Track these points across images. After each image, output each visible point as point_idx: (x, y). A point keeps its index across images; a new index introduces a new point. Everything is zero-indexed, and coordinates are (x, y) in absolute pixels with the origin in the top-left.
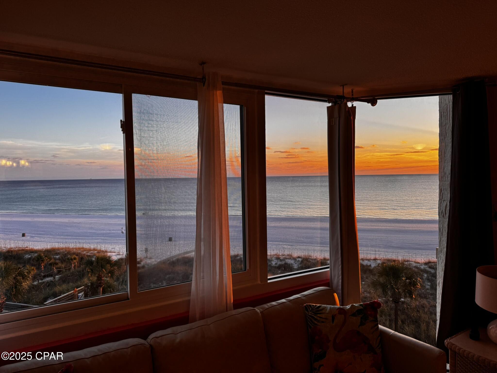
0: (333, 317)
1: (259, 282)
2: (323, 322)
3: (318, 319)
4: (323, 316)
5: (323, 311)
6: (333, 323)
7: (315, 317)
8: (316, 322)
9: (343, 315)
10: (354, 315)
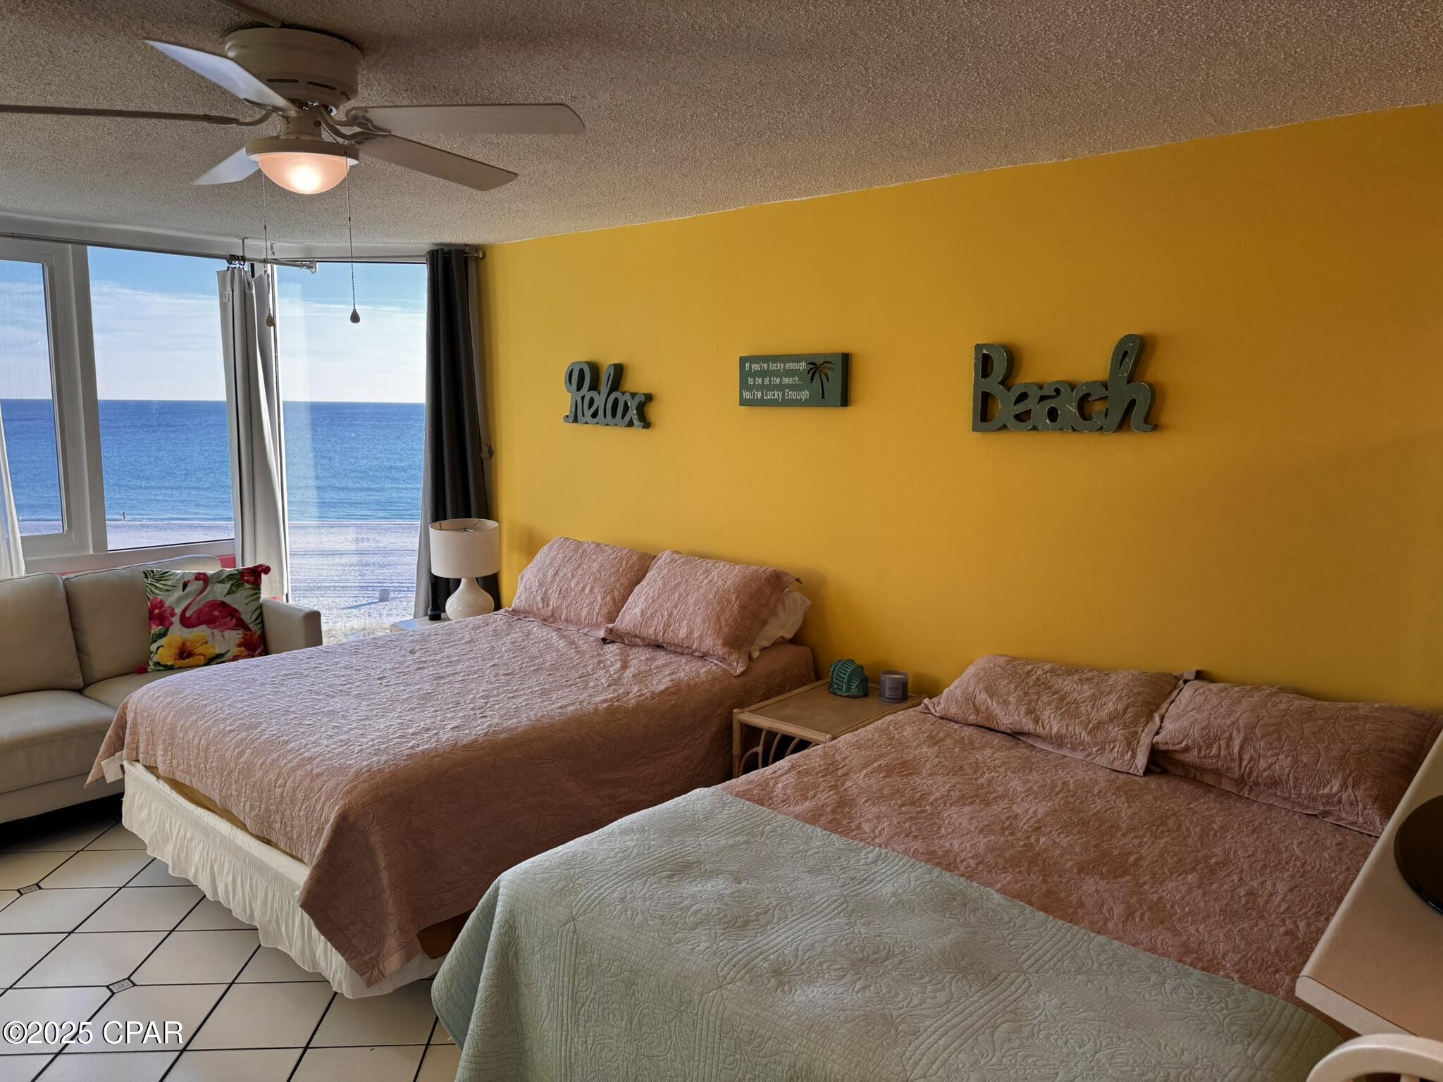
0: (185, 586)
1: (91, 552)
2: (167, 590)
3: (161, 586)
4: (169, 583)
5: (172, 577)
6: (183, 590)
7: (157, 585)
8: (157, 591)
9: (202, 582)
10: (222, 582)
